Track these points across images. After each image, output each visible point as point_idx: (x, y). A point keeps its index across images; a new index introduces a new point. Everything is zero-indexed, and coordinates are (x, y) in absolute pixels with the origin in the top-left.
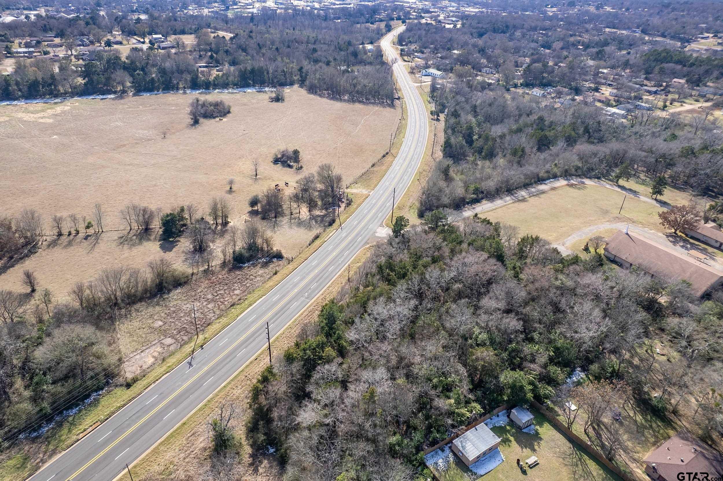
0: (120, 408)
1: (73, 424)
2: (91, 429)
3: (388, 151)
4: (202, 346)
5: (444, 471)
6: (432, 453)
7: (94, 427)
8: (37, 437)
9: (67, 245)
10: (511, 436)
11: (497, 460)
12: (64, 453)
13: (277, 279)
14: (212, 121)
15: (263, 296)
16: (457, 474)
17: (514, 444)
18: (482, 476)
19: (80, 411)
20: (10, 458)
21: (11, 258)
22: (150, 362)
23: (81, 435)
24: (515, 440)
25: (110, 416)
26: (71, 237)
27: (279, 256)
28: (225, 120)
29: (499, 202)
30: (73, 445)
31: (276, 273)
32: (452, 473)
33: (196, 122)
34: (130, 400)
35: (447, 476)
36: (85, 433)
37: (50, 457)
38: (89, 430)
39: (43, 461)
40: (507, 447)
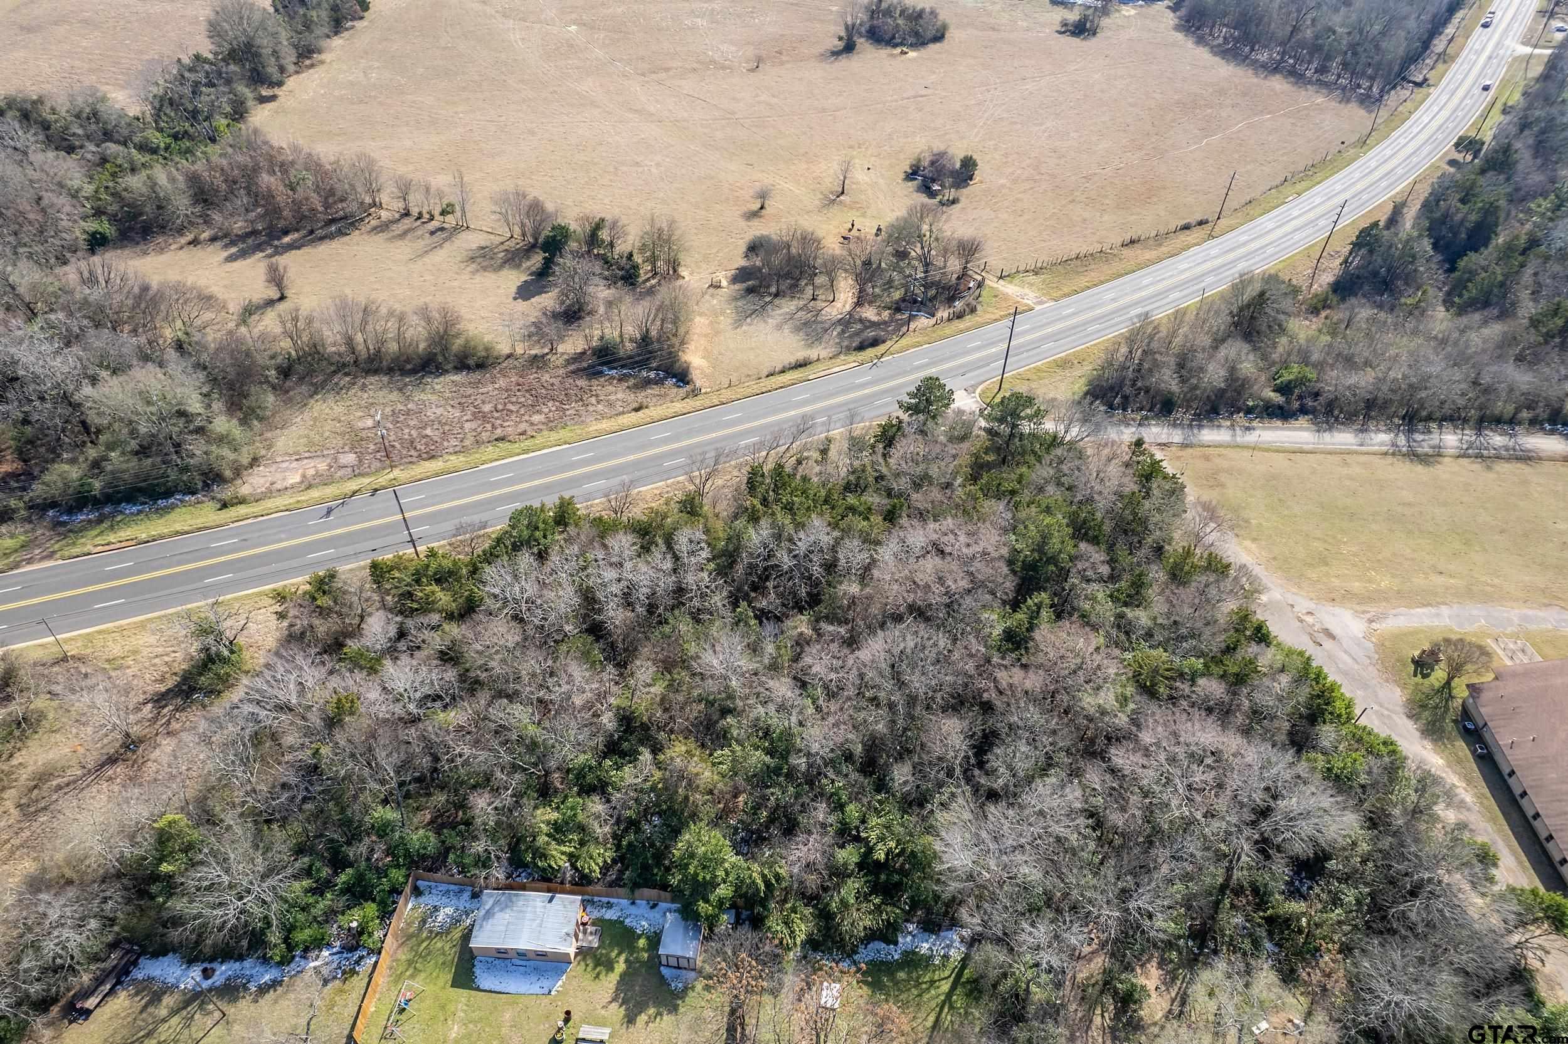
0: (177, 533)
1: (112, 528)
2: (118, 545)
3: (1212, 218)
4: (376, 490)
5: (431, 932)
6: (452, 887)
7: (123, 544)
8: (64, 524)
9: (399, 235)
10: (626, 961)
11: (539, 984)
12: (61, 562)
13: (625, 421)
14: (884, 52)
15: (565, 443)
16: (444, 954)
17: (611, 980)
18: (478, 989)
19: (140, 512)
20: (12, 536)
21: (312, 232)
22: (291, 481)
23: (100, 548)
24: (623, 976)
25: (154, 540)
26: (419, 222)
27: (682, 377)
28: (912, 54)
29: (1344, 438)
30: (78, 556)
31: (637, 410)
32: (439, 945)
33: (849, 48)
34: (199, 529)
35: (425, 944)
36: (107, 548)
37: (43, 559)
38: (112, 547)
39: (30, 561)
40: (590, 976)
